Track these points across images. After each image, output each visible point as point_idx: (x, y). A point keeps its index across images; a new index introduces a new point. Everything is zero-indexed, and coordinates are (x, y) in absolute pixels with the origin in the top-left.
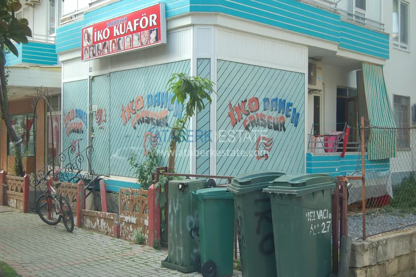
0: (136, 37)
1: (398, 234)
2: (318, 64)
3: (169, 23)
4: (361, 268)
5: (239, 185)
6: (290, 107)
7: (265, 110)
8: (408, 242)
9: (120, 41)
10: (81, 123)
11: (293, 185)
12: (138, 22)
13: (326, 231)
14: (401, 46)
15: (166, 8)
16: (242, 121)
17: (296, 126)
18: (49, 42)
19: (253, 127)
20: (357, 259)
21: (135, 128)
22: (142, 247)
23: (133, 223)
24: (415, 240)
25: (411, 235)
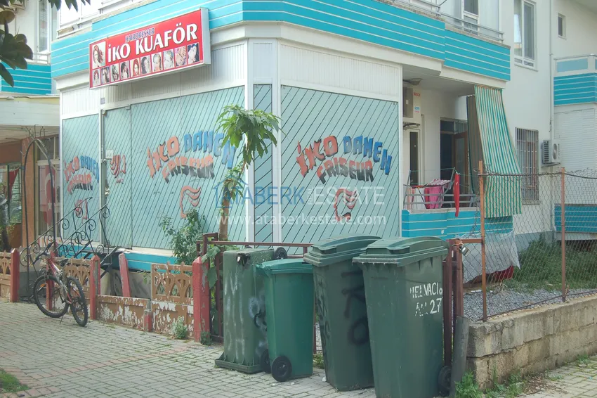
0: (167, 56)
1: (527, 313)
2: (415, 89)
3: (213, 37)
4: (481, 358)
5: (320, 254)
6: (379, 149)
7: (346, 153)
8: (540, 323)
9: (146, 61)
10: (89, 176)
11: (392, 252)
12: (170, 35)
13: (436, 312)
14: (525, 62)
15: (210, 16)
16: (315, 169)
17: (387, 174)
18: (38, 62)
19: (330, 176)
20: (477, 346)
21: (167, 181)
22: (185, 342)
23: (171, 311)
24: (550, 320)
25: (545, 314)
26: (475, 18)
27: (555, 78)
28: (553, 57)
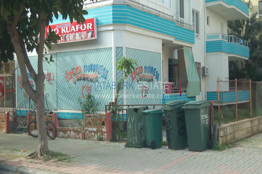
0: (77, 35)
3: (98, 29)
4: (220, 137)
5: (169, 107)
6: (155, 71)
7: (145, 72)
9: (67, 36)
10: (32, 81)
13: (207, 123)
14: (196, 36)
15: (97, 20)
16: (136, 78)
17: (158, 80)
19: (140, 81)
20: (219, 133)
21: (75, 83)
23: (95, 131)
24: (235, 127)
25: (233, 125)
26: (183, 20)
27: (206, 42)
28: (206, 33)
